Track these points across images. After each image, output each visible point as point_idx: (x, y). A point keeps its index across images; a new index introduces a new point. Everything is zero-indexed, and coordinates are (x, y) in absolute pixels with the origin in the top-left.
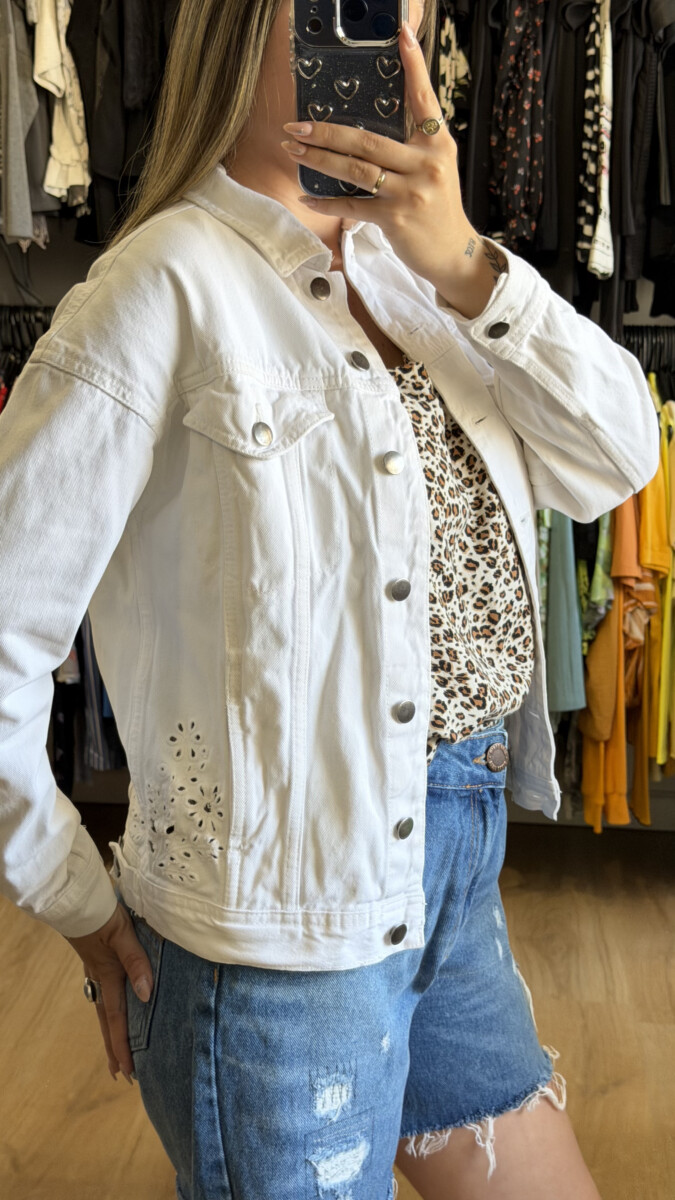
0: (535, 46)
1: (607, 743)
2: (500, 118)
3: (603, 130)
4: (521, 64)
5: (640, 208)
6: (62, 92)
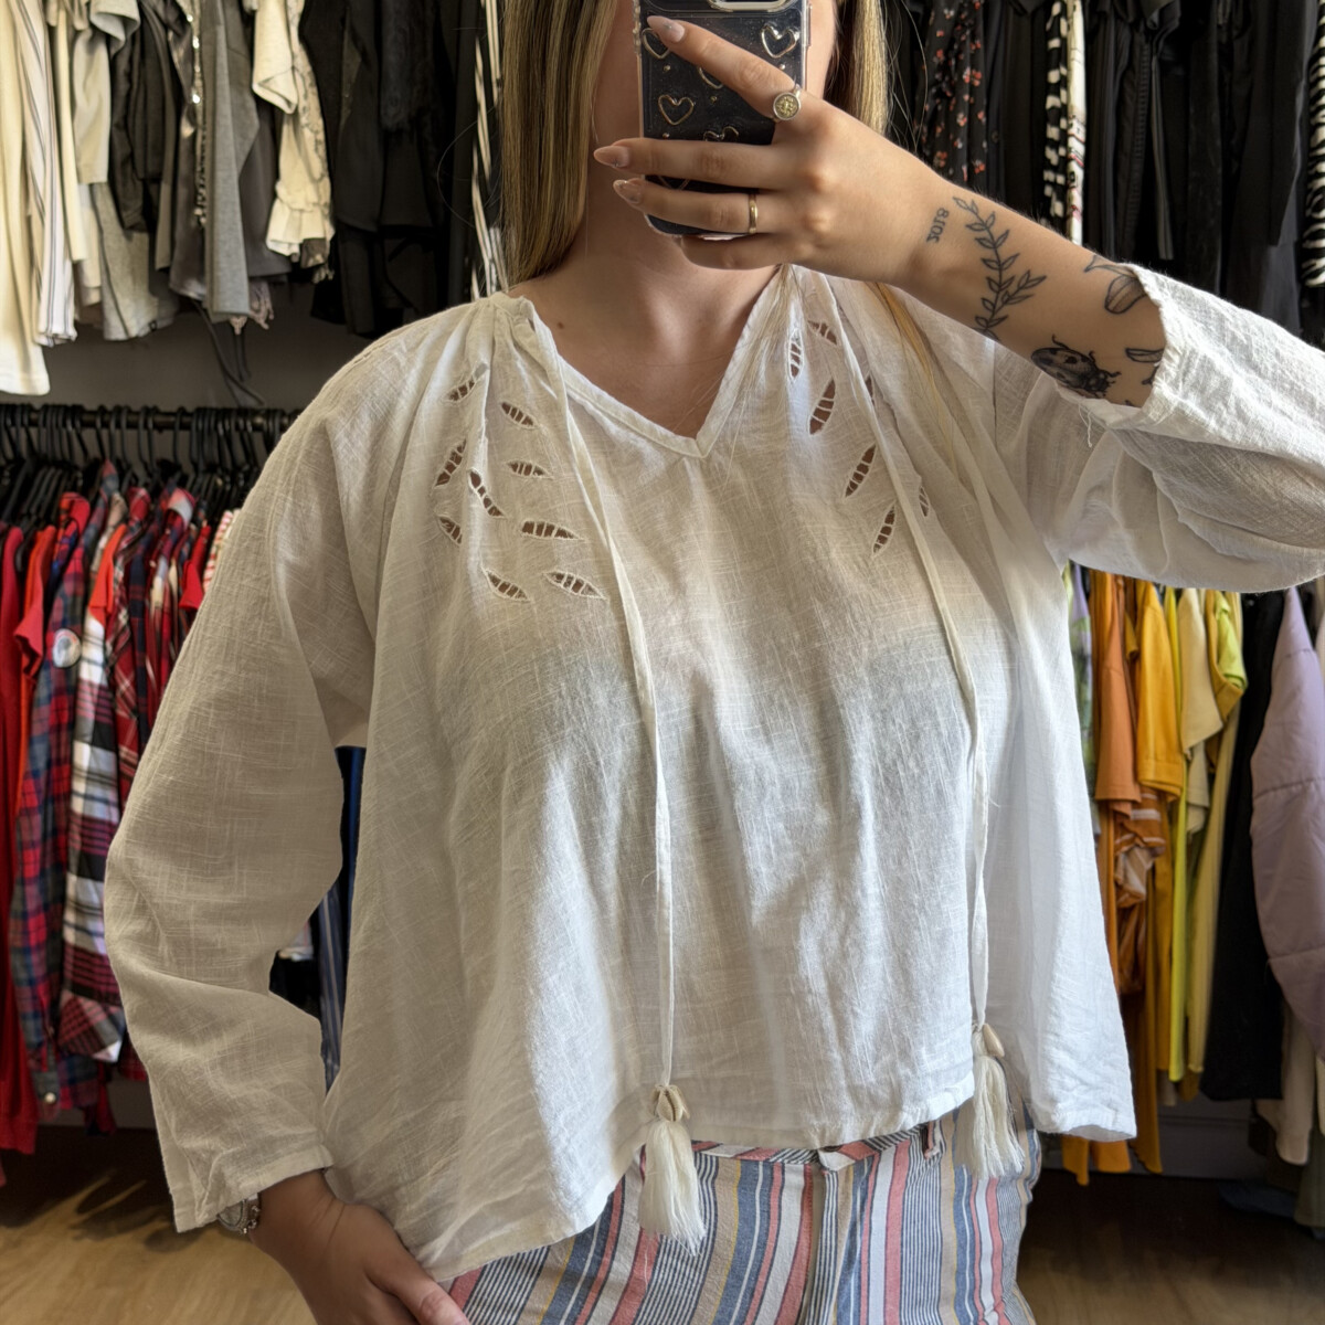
0: (973, 37)
2: (924, 138)
3: (1072, 155)
4: (953, 62)
6: (293, 108)
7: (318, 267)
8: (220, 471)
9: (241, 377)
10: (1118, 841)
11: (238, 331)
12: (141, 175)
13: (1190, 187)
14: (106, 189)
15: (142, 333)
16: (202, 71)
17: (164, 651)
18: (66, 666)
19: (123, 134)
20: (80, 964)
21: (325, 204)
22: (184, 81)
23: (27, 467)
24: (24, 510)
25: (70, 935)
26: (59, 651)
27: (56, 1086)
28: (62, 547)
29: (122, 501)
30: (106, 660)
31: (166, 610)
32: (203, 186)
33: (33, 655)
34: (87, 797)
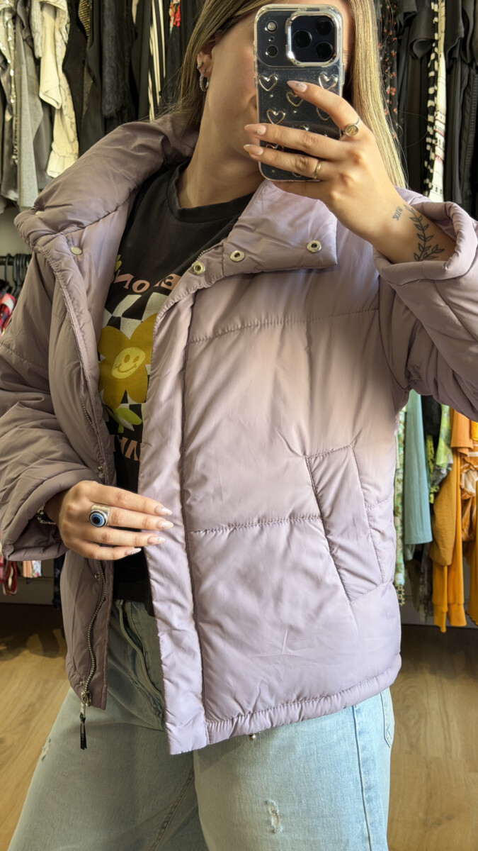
0: (391, 71)
1: (449, 567)
3: (438, 130)
6: (60, 106)
16: (15, 87)
21: (76, 154)
22: (7, 92)
32: (16, 145)
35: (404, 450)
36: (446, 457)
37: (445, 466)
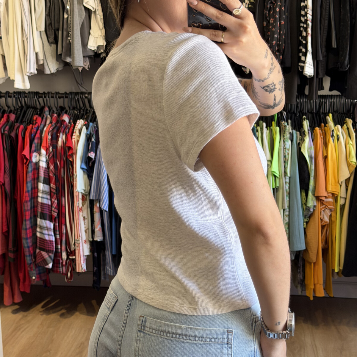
1: (314, 263)
2: (267, 15)
3: (308, 19)
5: (324, 49)
6: (95, 9)
7: (102, 53)
8: (76, 109)
9: (82, 84)
10: (321, 207)
11: (80, 71)
12: (54, 29)
13: (341, 27)
14: (44, 33)
15: (55, 72)
17: (62, 158)
18: (36, 162)
19: (49, 17)
20: (41, 242)
21: (103, 36)
22: (65, 2)
23: (25, 109)
24: (24, 120)
25: (38, 235)
26: (34, 158)
27: (35, 275)
28: (34, 130)
29: (50, 117)
30: (47, 161)
31: (62, 147)
32: (70, 31)
33: (27, 159)
34: (42, 197)
35: (289, 198)
36: (312, 202)
37: (312, 207)
